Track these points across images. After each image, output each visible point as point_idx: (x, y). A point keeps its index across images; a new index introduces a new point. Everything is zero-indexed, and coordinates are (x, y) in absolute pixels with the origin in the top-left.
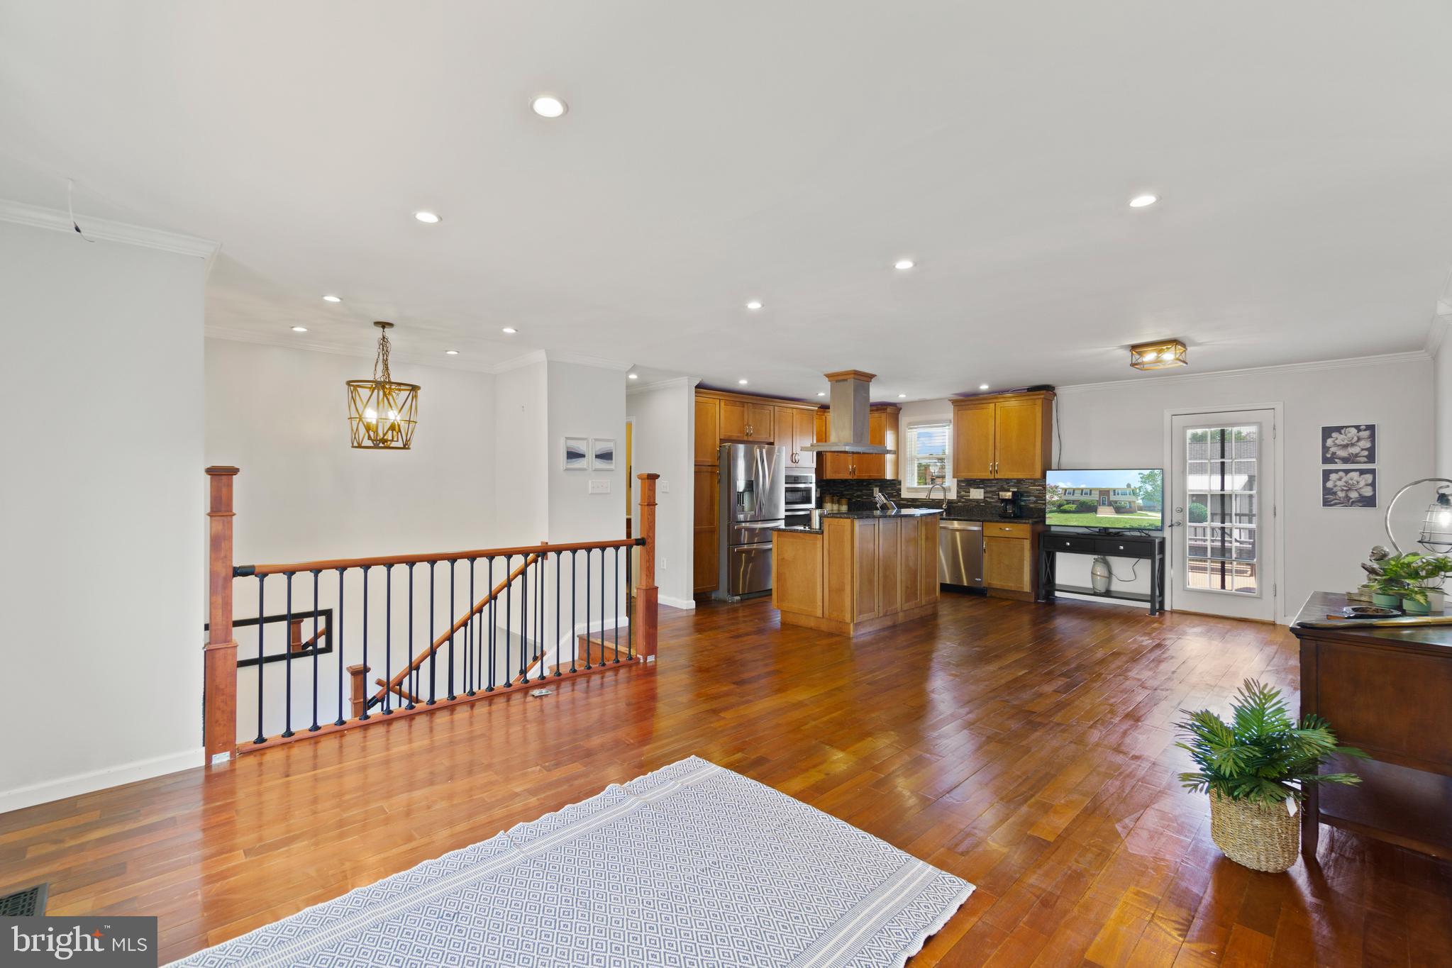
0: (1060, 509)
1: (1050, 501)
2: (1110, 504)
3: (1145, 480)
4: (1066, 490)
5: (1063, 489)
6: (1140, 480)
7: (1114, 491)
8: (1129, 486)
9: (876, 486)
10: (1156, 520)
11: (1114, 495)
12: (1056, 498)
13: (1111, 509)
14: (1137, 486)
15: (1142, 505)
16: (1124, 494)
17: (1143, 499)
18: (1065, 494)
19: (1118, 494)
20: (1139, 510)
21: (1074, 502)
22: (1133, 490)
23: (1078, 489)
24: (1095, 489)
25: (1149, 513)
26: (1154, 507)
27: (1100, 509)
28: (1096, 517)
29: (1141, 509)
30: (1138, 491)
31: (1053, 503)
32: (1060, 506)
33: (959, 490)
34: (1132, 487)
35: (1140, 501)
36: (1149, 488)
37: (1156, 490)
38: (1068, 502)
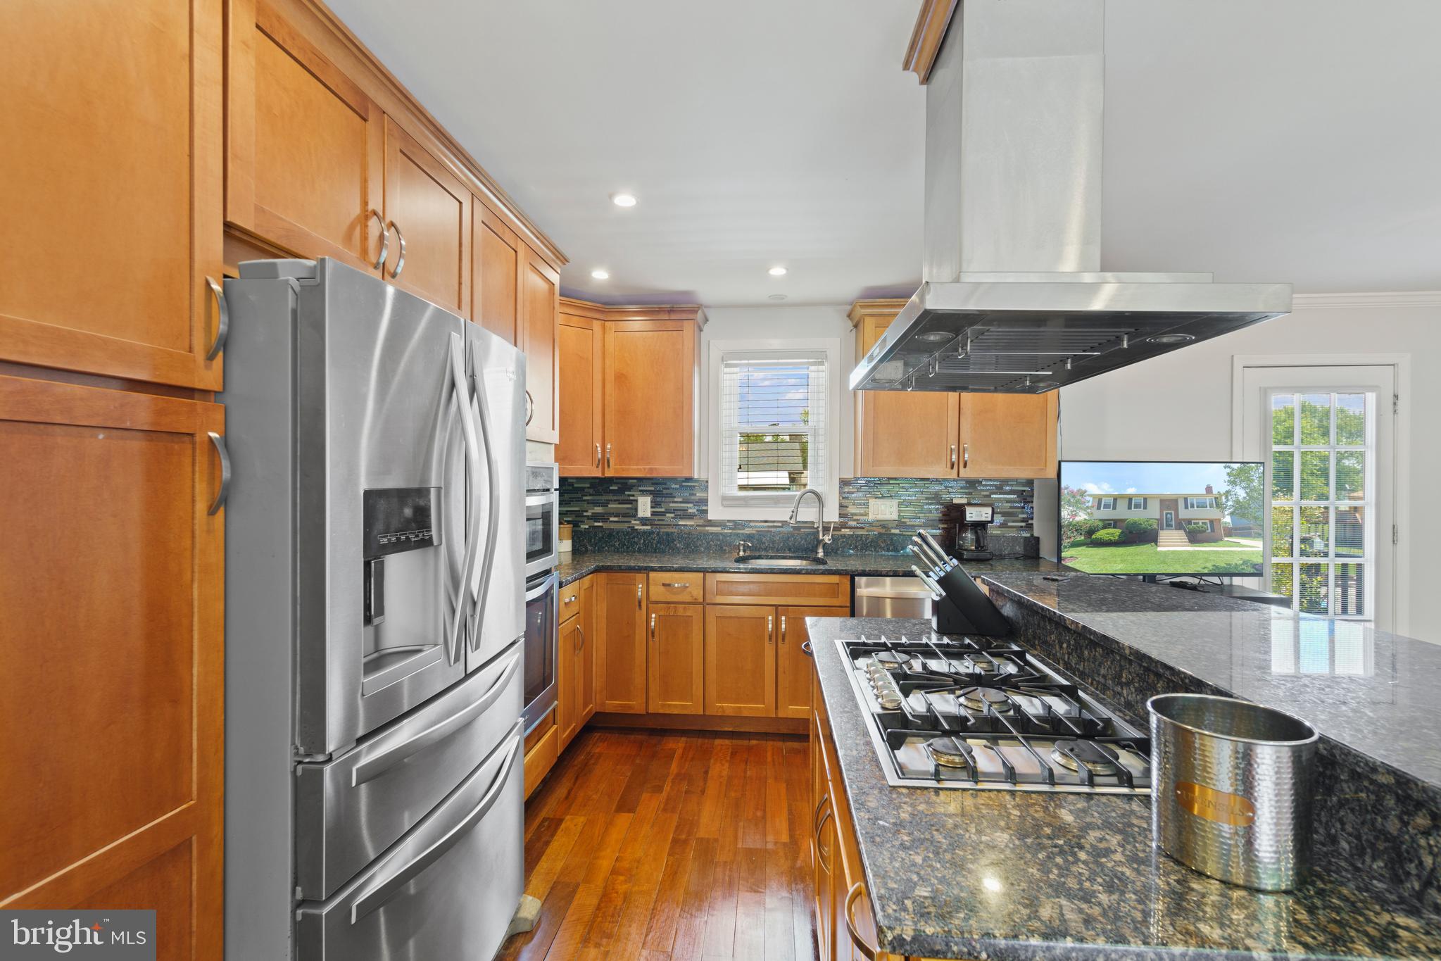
0: (1090, 538)
1: (1070, 524)
2: (1179, 526)
3: (1234, 479)
4: (1100, 501)
5: (1094, 496)
6: (1227, 478)
7: (1186, 499)
8: (1209, 489)
9: (644, 493)
10: (1253, 553)
11: (1186, 507)
12: (1082, 517)
13: (1180, 535)
14: (1223, 491)
15: (1231, 525)
16: (1202, 506)
17: (1231, 514)
18: (1099, 508)
19: (1192, 506)
20: (1226, 536)
21: (1115, 523)
22: (1216, 498)
23: (1122, 497)
24: (1154, 497)
25: (1243, 541)
26: (1250, 528)
27: (1164, 535)
28: (1157, 553)
29: (1230, 532)
30: (1224, 499)
31: (1077, 528)
32: (1090, 532)
33: (845, 502)
34: (1215, 492)
35: (1228, 519)
36: (1241, 493)
37: (1251, 498)
38: (1107, 524)
